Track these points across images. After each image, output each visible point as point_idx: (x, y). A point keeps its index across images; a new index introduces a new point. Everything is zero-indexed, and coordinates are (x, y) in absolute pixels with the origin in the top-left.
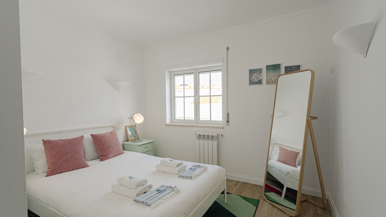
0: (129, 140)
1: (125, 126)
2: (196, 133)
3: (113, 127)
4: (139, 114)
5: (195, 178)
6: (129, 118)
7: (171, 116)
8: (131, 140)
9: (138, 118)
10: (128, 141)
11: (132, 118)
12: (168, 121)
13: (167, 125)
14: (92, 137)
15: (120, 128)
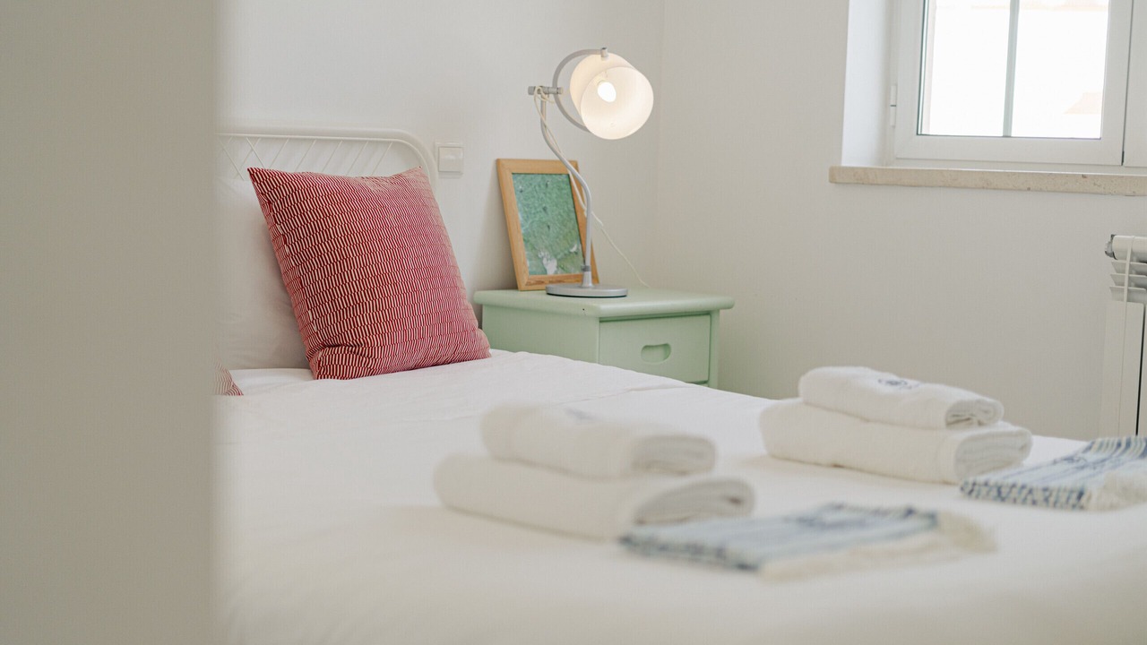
0: (523, 279)
1: (498, 162)
2: (1115, 245)
3: (402, 147)
4: (613, 58)
5: (1113, 507)
6: (531, 91)
7: (888, 104)
8: (539, 284)
9: (606, 91)
10: (513, 285)
11: (552, 91)
12: (857, 148)
13: (846, 178)
14: (261, 194)
15: (457, 173)
